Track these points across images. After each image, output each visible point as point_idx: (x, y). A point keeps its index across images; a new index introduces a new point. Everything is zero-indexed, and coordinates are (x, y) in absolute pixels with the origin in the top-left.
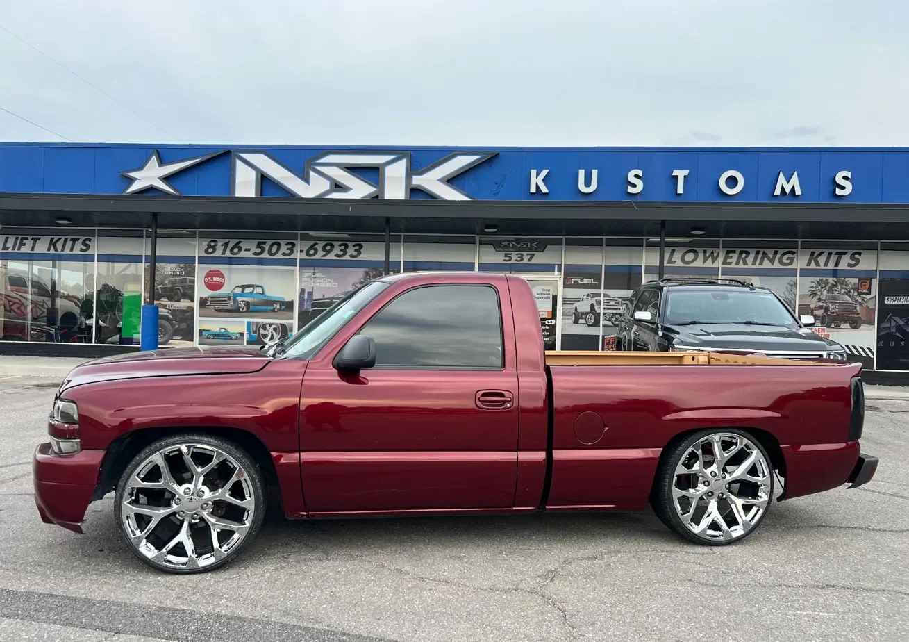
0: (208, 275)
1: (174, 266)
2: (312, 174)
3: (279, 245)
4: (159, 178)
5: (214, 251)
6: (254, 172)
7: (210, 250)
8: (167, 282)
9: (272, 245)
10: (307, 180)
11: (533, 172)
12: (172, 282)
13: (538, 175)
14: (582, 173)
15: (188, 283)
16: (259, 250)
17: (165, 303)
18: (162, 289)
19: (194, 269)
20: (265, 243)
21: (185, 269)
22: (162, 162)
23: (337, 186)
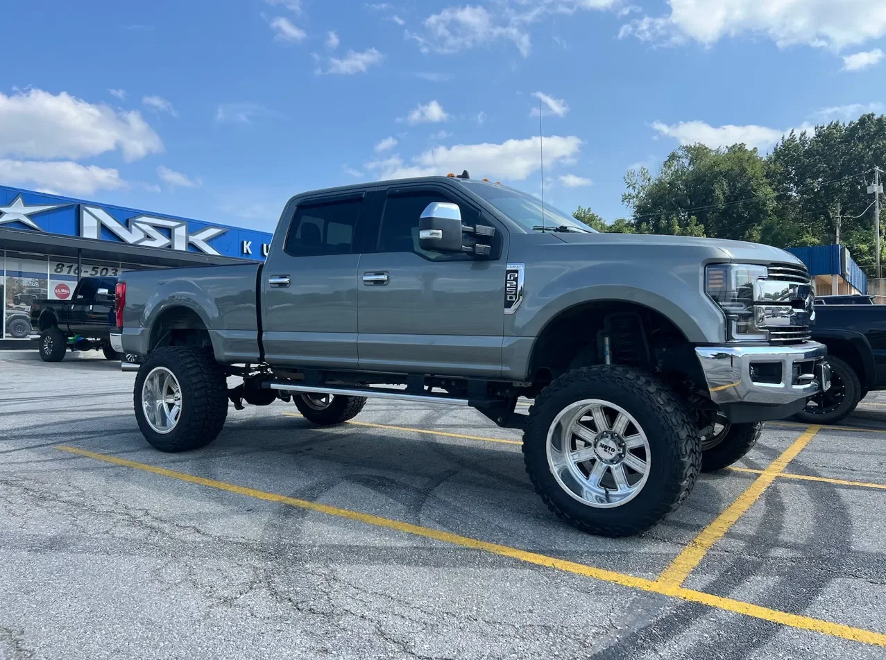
0: (57, 288)
1: (31, 279)
2: (133, 227)
3: (107, 270)
4: (24, 215)
5: (62, 271)
6: (96, 221)
7: (59, 270)
8: (25, 291)
9: (103, 269)
10: (130, 231)
11: (245, 242)
12: (29, 291)
13: (247, 243)
14: (265, 245)
15: (42, 292)
16: (94, 273)
17: (24, 307)
18: (21, 296)
19: (47, 283)
20: (98, 268)
21: (39, 282)
22: (27, 203)
23: (148, 237)
